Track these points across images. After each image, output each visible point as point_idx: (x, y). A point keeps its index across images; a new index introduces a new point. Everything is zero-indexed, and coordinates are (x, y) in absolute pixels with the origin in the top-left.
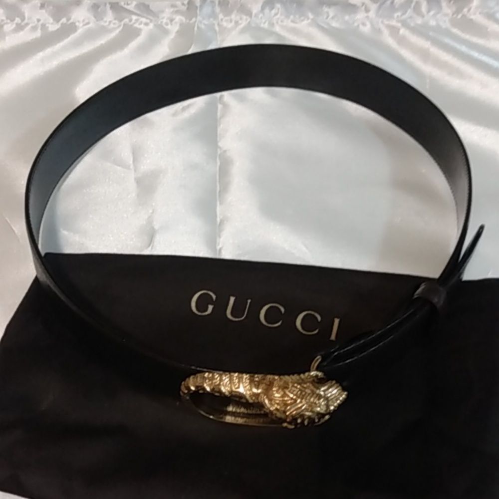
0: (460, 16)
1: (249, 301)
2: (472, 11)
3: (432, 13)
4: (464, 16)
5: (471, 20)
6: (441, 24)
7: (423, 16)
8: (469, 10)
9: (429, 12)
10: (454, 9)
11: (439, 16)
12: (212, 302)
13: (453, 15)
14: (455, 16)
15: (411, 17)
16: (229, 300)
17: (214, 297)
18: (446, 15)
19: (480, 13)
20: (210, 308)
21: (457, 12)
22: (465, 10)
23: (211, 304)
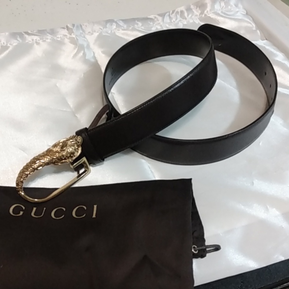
0: (203, 16)
1: (45, 209)
2: (209, 12)
3: (190, 16)
4: (205, 15)
7: (186, 19)
9: (188, 15)
10: (200, 12)
11: (193, 17)
12: (22, 210)
13: (200, 15)
14: (201, 16)
15: (180, 20)
16: (32, 209)
17: (24, 208)
18: (196, 15)
19: (213, 13)
20: (21, 213)
22: (206, 12)
23: (22, 211)
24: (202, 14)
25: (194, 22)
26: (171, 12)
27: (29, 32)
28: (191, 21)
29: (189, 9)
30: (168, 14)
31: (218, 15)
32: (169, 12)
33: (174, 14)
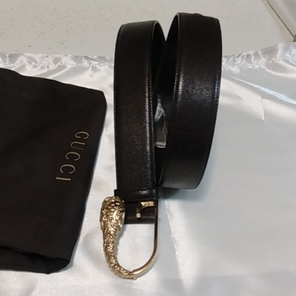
0: (271, 62)
2: (277, 59)
4: (273, 61)
5: (277, 63)
6: (261, 66)
7: (251, 63)
8: (276, 58)
10: (267, 58)
11: (260, 62)
14: (268, 62)
15: (245, 64)
18: (263, 61)
19: (282, 60)
21: (270, 59)
22: (274, 59)
24: (270, 60)
25: (260, 67)
26: (237, 55)
27: (90, 56)
28: (257, 66)
29: (256, 55)
30: (233, 56)
31: (288, 62)
32: (235, 55)
33: (240, 58)
